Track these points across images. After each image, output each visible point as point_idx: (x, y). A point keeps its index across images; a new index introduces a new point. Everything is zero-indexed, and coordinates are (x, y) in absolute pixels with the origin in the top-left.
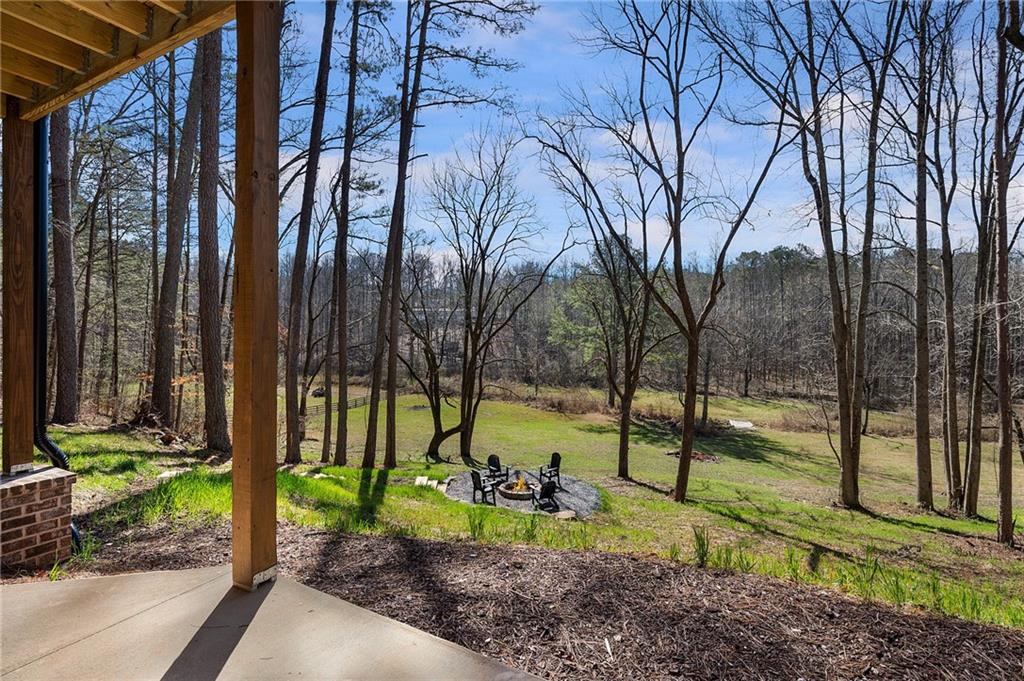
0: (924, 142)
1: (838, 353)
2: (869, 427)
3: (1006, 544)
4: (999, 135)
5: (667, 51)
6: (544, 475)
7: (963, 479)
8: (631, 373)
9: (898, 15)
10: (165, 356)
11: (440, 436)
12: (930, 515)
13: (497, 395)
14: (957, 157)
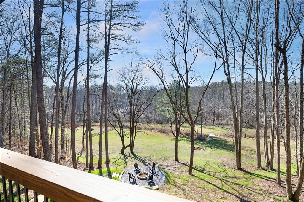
0: (257, 63)
1: (235, 125)
2: (246, 135)
3: (279, 185)
4: (276, 67)
5: (183, 39)
6: (151, 170)
7: (269, 159)
8: (178, 130)
9: (249, 26)
10: (32, 142)
11: (124, 148)
12: (260, 170)
13: (143, 128)
14: (267, 65)
